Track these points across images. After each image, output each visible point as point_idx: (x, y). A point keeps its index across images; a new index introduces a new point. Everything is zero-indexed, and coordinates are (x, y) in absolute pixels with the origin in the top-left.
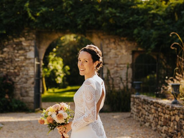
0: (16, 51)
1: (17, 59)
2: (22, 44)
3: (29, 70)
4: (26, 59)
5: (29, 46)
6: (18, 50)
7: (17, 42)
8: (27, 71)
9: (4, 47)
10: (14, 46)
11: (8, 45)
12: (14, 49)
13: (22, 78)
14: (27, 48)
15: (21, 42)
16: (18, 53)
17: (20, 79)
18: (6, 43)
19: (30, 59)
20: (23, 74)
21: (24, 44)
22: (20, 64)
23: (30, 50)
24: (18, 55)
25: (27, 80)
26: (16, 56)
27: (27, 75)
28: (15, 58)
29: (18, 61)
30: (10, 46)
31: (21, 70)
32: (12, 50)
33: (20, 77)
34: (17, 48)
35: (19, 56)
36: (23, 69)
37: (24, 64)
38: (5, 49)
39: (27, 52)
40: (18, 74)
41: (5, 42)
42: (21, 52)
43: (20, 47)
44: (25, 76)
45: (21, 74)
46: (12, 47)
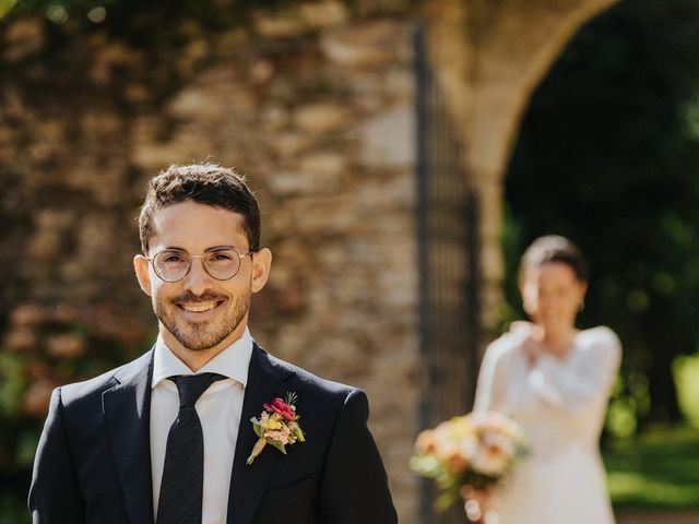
0: (275, 116)
1: (283, 182)
2: (320, 58)
3: (387, 265)
4: (359, 173)
5: (377, 69)
6: (290, 106)
7: (281, 39)
8: (371, 273)
9: (177, 84)
10: (261, 71)
11: (208, 63)
12: (261, 95)
13: (329, 332)
14: (364, 83)
15: (313, 35)
16: (290, 128)
17: (312, 343)
18: (197, 50)
19: (385, 175)
20: (334, 301)
21: (343, 52)
22: (310, 221)
23: (388, 101)
24: (289, 144)
25: (368, 347)
26: (274, 157)
27: (370, 307)
28: (264, 168)
29: (294, 195)
30: (221, 75)
31: (317, 266)
32: (242, 104)
33: (312, 324)
34: (281, 88)
35: (301, 154)
36: (332, 256)
37: (342, 220)
38: (189, 102)
39: (362, 116)
40: (293, 299)
41: (181, 43)
42: (317, 118)
43: (307, 73)
44: (350, 320)
45: (318, 299)
46: (242, 78)
